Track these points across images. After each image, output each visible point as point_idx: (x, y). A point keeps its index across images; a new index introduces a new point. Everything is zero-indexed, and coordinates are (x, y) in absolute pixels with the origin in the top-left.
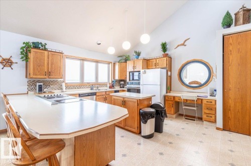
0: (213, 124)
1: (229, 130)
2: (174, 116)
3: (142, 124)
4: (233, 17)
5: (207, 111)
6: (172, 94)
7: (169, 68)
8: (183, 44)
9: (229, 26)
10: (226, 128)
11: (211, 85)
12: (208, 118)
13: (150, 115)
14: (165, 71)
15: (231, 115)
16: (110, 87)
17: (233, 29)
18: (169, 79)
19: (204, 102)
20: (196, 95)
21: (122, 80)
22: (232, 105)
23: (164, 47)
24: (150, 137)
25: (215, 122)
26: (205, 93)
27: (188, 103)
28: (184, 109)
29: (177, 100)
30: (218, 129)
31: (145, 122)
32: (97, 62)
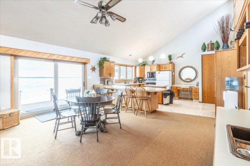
0: (198, 101)
1: (205, 102)
2: (177, 98)
3: (164, 98)
4: (207, 46)
5: (195, 94)
6: (175, 86)
7: (173, 70)
8: (181, 57)
9: (204, 51)
10: (203, 101)
11: (197, 80)
12: (195, 97)
13: (168, 94)
14: (171, 72)
15: (206, 95)
16: (134, 82)
17: (207, 53)
18: (173, 77)
19: (193, 89)
20: (189, 85)
21: (141, 78)
22: (206, 90)
23: (170, 57)
24: (167, 104)
25: (199, 99)
26: (194, 84)
27: (185, 90)
28: (182, 94)
29: (179, 88)
30: (200, 102)
31: (166, 97)
32: (126, 66)
